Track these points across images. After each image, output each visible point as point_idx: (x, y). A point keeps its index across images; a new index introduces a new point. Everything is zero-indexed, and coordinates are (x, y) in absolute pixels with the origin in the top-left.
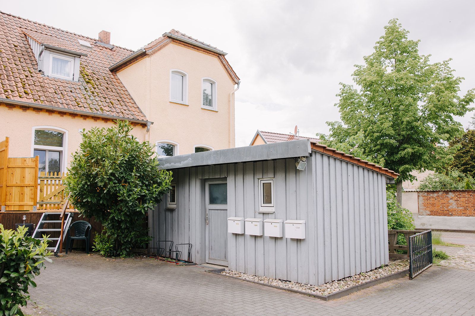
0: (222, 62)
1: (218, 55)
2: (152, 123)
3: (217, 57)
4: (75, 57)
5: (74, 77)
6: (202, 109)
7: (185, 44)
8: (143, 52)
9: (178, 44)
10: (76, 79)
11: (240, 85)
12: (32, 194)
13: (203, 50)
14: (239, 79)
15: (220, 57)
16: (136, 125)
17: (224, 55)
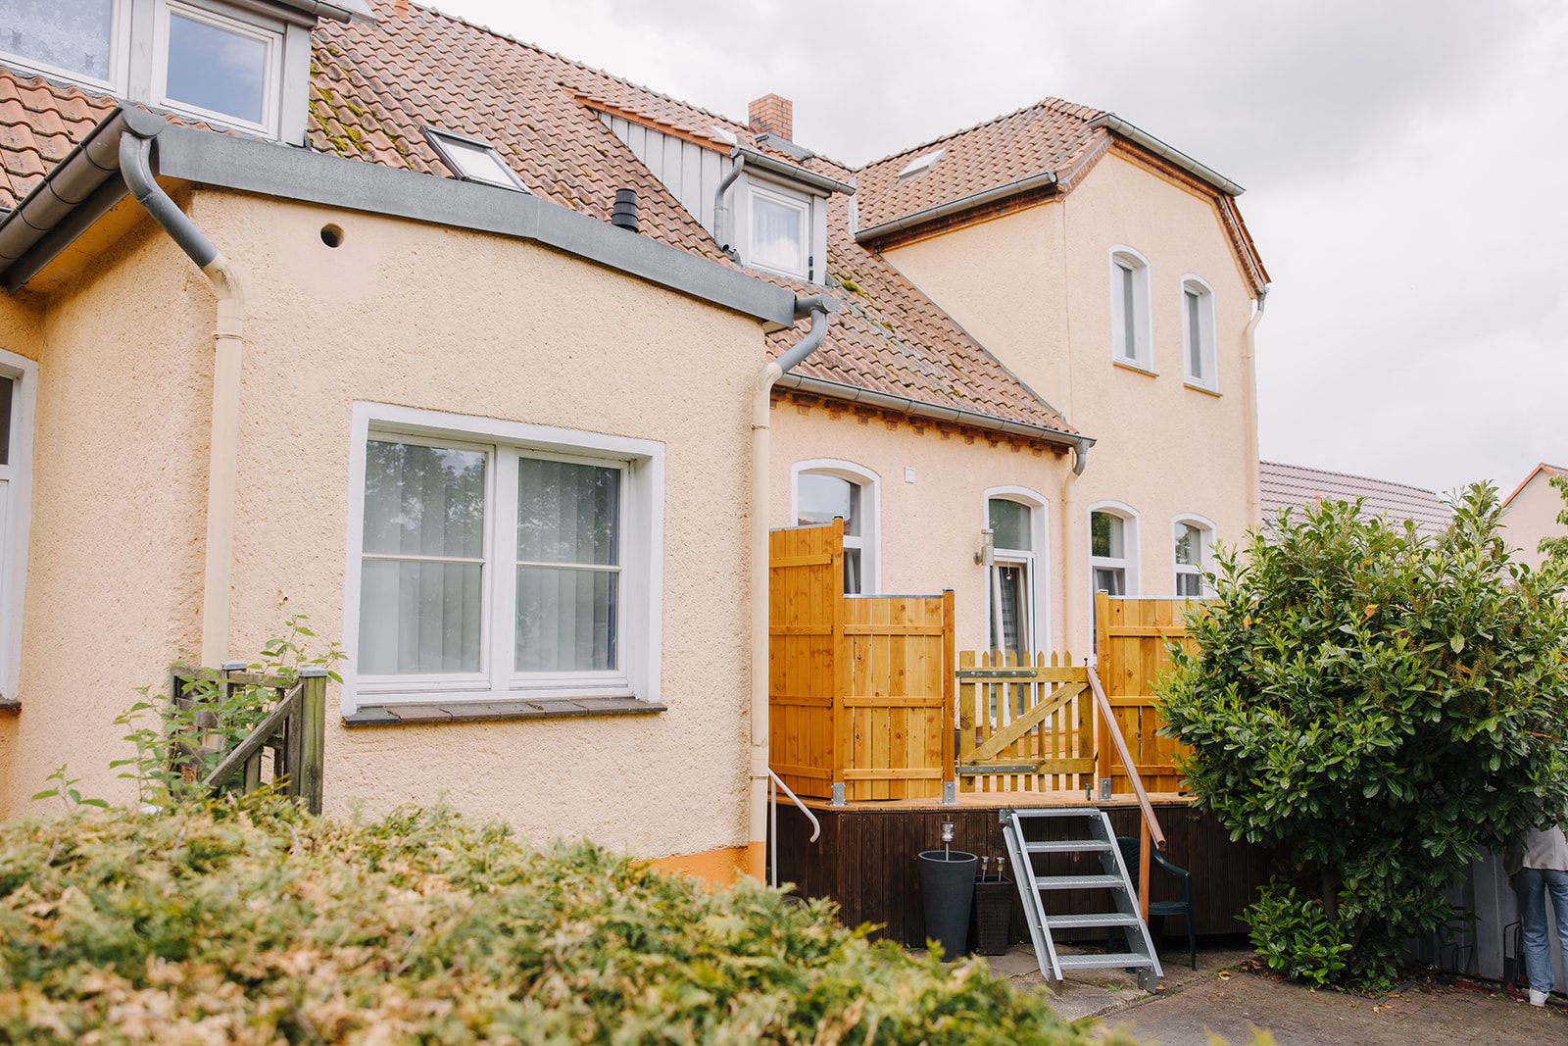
0: (1225, 220)
1: (1216, 195)
2: (1093, 442)
3: (1212, 201)
4: (812, 195)
5: (814, 268)
6: (1186, 387)
7: (1145, 156)
8: (1048, 182)
9: (1124, 155)
10: (819, 279)
11: (1265, 301)
12: (934, 737)
13: (1183, 176)
14: (1269, 281)
15: (1222, 201)
16: (1041, 450)
17: (1232, 196)
